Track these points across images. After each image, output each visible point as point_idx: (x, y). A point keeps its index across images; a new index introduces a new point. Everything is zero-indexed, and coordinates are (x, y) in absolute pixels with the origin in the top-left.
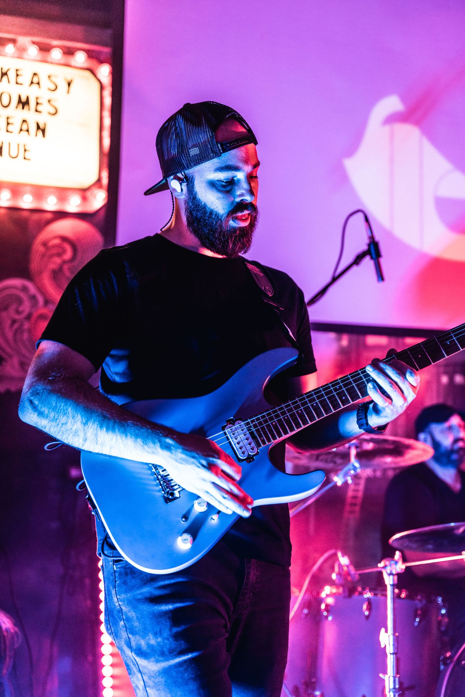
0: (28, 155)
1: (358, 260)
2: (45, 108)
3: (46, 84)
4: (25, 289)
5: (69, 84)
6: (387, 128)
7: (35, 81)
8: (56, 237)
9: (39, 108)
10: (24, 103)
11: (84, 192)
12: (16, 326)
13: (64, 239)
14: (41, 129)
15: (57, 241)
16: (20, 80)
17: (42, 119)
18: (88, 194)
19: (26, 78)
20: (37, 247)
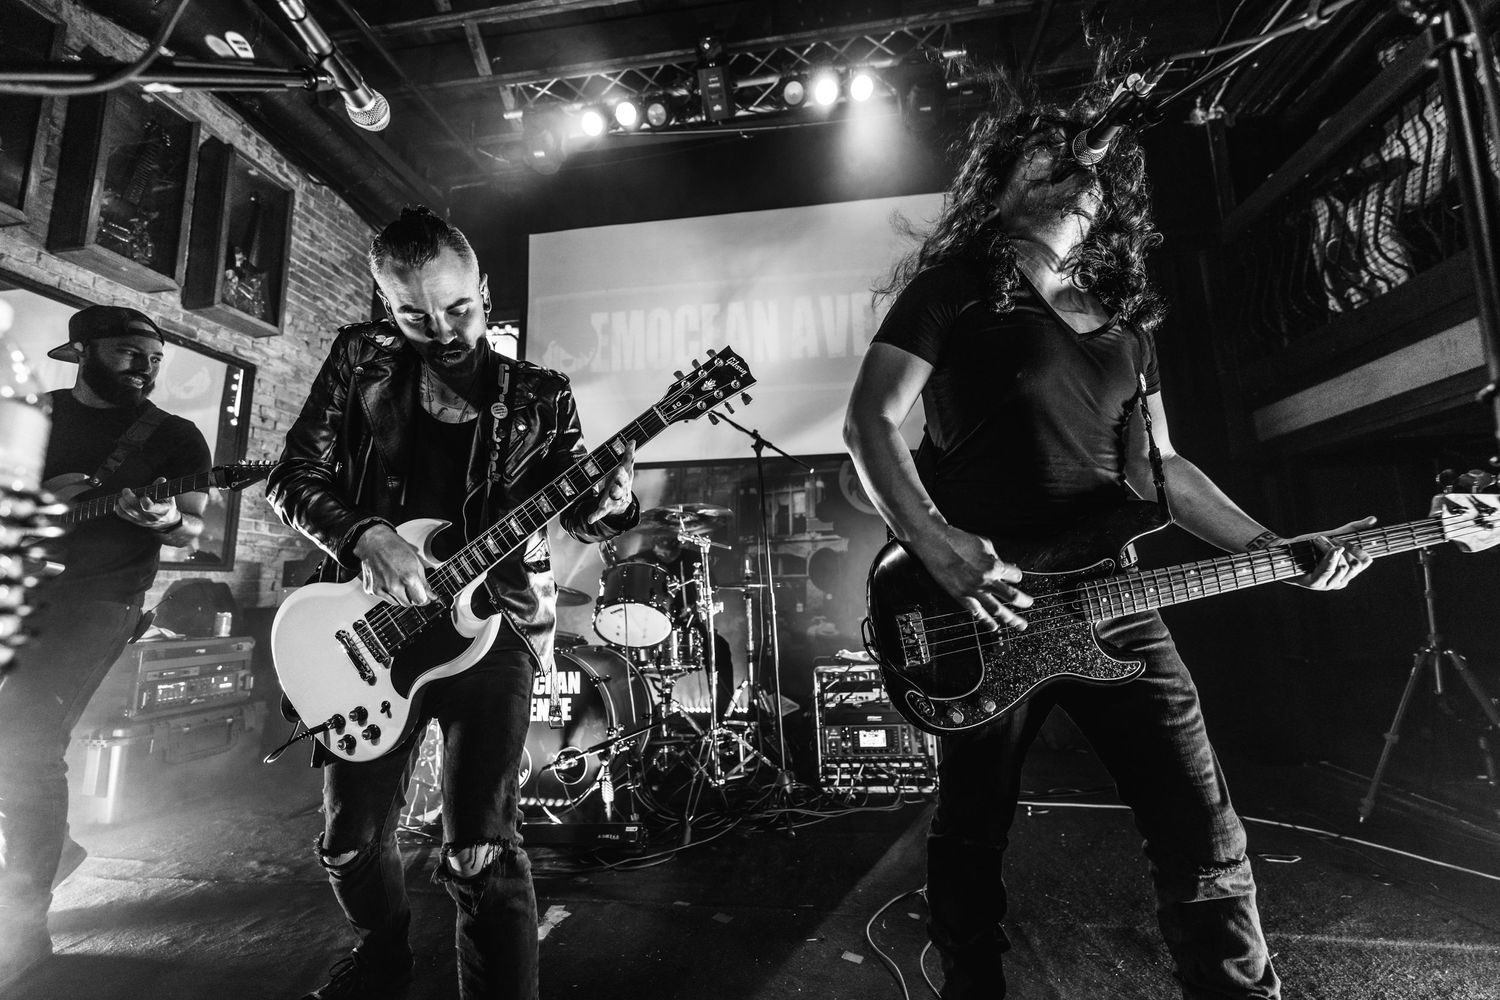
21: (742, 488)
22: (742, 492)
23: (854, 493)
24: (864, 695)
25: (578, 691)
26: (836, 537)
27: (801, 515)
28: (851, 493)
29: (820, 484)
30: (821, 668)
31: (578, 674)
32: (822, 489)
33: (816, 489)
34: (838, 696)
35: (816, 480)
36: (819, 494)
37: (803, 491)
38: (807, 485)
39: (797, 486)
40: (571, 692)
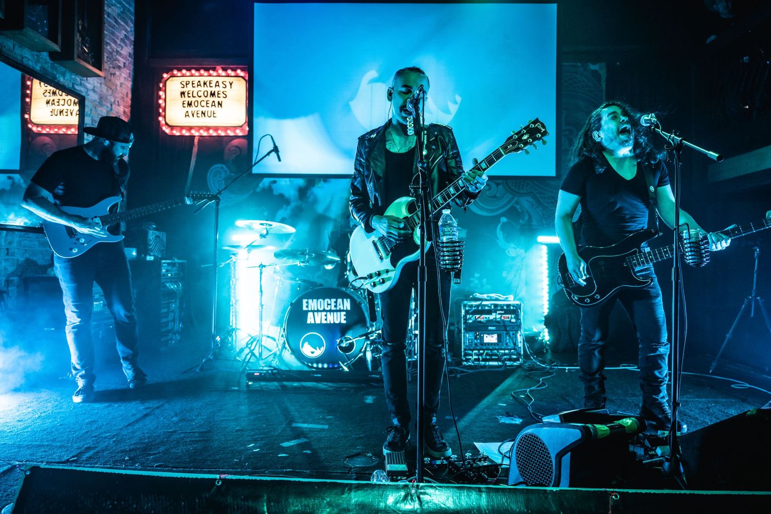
0: (215, 115)
1: (269, 154)
2: (222, 95)
3: (221, 85)
4: (222, 168)
5: (231, 84)
6: (370, 85)
7: (217, 84)
8: (233, 146)
9: (219, 95)
10: (213, 94)
11: (241, 128)
12: (220, 182)
13: (236, 147)
14: (220, 104)
15: (234, 148)
16: (211, 85)
17: (220, 100)
18: (243, 127)
19: (213, 84)
20: (226, 151)
24: (487, 316)
25: (349, 308)
30: (465, 302)
31: (349, 300)
34: (474, 317)
40: (345, 309)
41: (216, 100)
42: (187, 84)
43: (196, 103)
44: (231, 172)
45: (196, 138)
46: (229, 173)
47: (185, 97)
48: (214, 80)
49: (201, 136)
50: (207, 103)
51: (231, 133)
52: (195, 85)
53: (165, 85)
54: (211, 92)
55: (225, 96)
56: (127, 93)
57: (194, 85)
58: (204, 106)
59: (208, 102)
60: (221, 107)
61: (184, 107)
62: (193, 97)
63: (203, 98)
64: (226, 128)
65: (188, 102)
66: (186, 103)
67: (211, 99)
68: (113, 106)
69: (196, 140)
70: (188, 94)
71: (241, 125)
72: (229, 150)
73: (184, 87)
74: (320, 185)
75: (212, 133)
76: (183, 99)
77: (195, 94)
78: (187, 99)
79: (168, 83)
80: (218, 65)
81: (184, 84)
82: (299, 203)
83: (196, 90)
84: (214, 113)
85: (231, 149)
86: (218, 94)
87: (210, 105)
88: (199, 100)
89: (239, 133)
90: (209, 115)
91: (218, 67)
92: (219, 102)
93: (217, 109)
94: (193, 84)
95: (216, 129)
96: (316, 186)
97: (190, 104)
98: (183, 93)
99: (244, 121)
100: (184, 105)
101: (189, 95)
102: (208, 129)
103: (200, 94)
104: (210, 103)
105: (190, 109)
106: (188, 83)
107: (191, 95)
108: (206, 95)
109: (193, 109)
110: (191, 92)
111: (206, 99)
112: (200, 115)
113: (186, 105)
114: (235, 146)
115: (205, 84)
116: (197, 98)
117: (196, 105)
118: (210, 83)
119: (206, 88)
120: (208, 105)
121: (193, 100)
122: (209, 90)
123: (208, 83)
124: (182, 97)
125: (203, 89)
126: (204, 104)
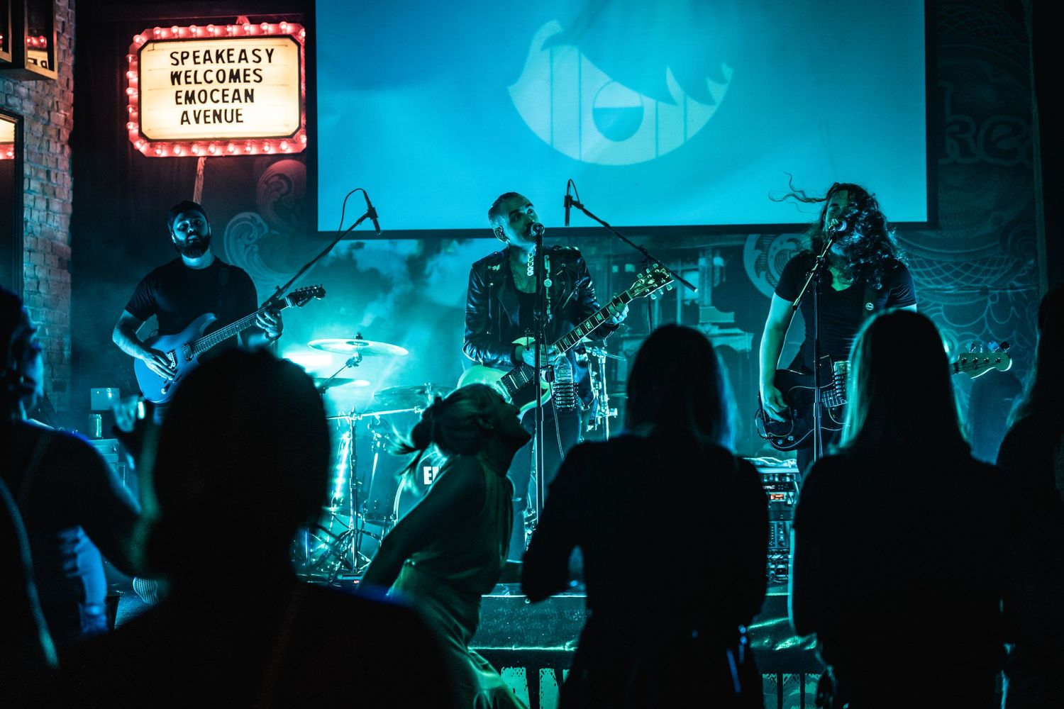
0: (240, 118)
2: (252, 77)
3: (251, 57)
4: (253, 219)
5: (270, 55)
6: (547, 51)
7: (243, 56)
8: (274, 175)
9: (247, 78)
10: (235, 77)
11: (290, 138)
12: (248, 249)
13: (281, 176)
14: (249, 96)
15: (276, 179)
16: (232, 58)
17: (249, 86)
18: (294, 138)
19: (235, 57)
20: (260, 184)
21: (616, 263)
22: (615, 269)
23: (763, 274)
26: (738, 331)
27: (693, 302)
28: (758, 276)
29: (718, 261)
32: (721, 268)
33: (713, 268)
35: (714, 255)
36: (717, 275)
37: (696, 270)
38: (702, 262)
39: (688, 262)
41: (242, 87)
42: (183, 58)
43: (203, 95)
44: (270, 228)
45: (200, 160)
46: (266, 231)
47: (179, 83)
48: (237, 45)
49: (208, 157)
50: (224, 96)
51: (270, 150)
52: (200, 60)
53: (138, 58)
54: (232, 71)
55: (258, 79)
56: (68, 79)
57: (197, 60)
58: (218, 101)
59: (226, 93)
60: (252, 101)
61: (177, 103)
62: (196, 82)
63: (216, 85)
64: (260, 141)
65: (187, 92)
66: (183, 95)
67: (232, 86)
68: (52, 114)
69: (200, 165)
70: (186, 77)
71: (290, 133)
72: (266, 183)
73: (177, 64)
74: (449, 250)
75: (234, 150)
76: (177, 87)
77: (200, 78)
78: (184, 87)
79: (144, 54)
80: (242, 14)
81: (178, 57)
82: (409, 286)
83: (201, 68)
84: (237, 115)
85: (271, 181)
86: (245, 75)
87: (229, 99)
88: (209, 88)
89: (286, 148)
90: (229, 118)
91: (240, 18)
92: (246, 91)
93: (244, 107)
94: (195, 57)
95: (240, 142)
96: (443, 251)
97: (190, 98)
98: (175, 77)
99: (297, 126)
100: (179, 100)
101: (189, 80)
102: (224, 142)
103: (211, 76)
104: (230, 93)
105: (190, 108)
106: (185, 55)
107: (191, 79)
108: (221, 79)
109: (198, 106)
110: (192, 74)
111: (221, 87)
112: (210, 119)
113: (182, 100)
114: (278, 175)
115: (219, 56)
116: (205, 86)
117: (203, 99)
118: (229, 55)
119: (221, 65)
120: (226, 99)
121: (197, 88)
122: (227, 67)
123: (225, 55)
124: (173, 84)
125: (215, 67)
126: (217, 96)
